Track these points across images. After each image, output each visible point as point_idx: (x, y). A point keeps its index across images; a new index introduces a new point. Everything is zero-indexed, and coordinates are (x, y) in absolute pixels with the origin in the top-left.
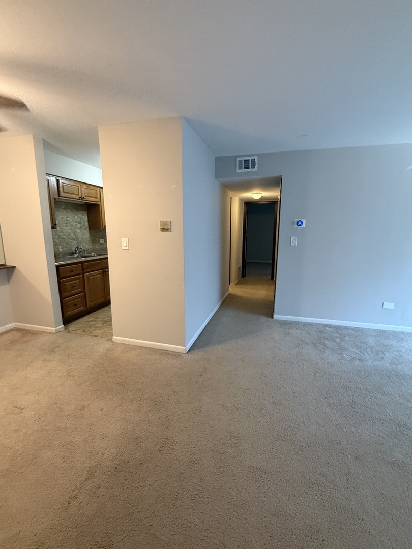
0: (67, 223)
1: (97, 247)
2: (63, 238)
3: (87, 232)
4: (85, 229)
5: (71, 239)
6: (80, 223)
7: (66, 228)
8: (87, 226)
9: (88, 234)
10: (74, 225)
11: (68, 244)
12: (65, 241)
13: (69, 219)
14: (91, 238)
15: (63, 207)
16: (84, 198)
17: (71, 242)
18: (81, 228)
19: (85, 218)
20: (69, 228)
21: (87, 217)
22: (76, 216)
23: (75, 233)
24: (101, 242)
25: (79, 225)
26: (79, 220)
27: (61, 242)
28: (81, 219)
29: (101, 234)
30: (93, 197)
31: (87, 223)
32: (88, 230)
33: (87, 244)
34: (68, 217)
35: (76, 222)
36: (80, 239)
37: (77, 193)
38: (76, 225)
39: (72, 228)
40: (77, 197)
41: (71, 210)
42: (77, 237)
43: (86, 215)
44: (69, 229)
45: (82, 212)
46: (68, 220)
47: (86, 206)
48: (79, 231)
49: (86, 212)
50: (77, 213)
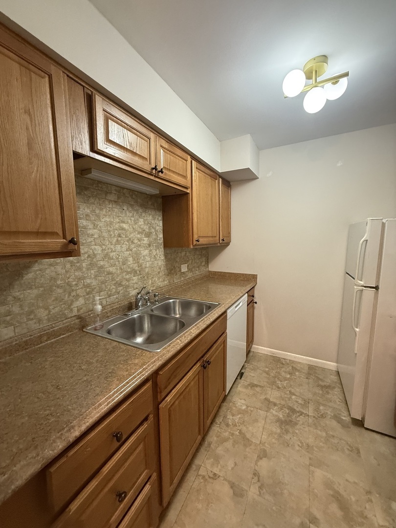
0: (119, 236)
1: (177, 280)
2: (109, 273)
3: (160, 253)
4: (157, 247)
5: (128, 273)
6: (148, 235)
7: (118, 247)
8: (162, 241)
9: (163, 258)
10: (136, 241)
11: (120, 285)
12: (113, 279)
13: (125, 226)
14: (166, 265)
15: (112, 197)
16: (161, 171)
17: (128, 280)
18: (149, 245)
19: (159, 224)
20: (125, 247)
21: (161, 224)
22: (142, 220)
23: (136, 259)
24: (183, 271)
25: (146, 241)
26: (146, 228)
27: (103, 282)
28: (151, 226)
29: (183, 254)
30: (179, 174)
31: (161, 236)
32: (163, 249)
33: (159, 278)
34: (123, 222)
35: (139, 233)
36: (147, 270)
37: (146, 155)
38: (139, 240)
39: (133, 246)
40: (147, 167)
41: (132, 206)
42: (140, 266)
43: (160, 218)
44: (124, 249)
45: (153, 212)
46: (123, 229)
47: (160, 200)
48: (146, 252)
49: (161, 213)
50: (144, 214)
